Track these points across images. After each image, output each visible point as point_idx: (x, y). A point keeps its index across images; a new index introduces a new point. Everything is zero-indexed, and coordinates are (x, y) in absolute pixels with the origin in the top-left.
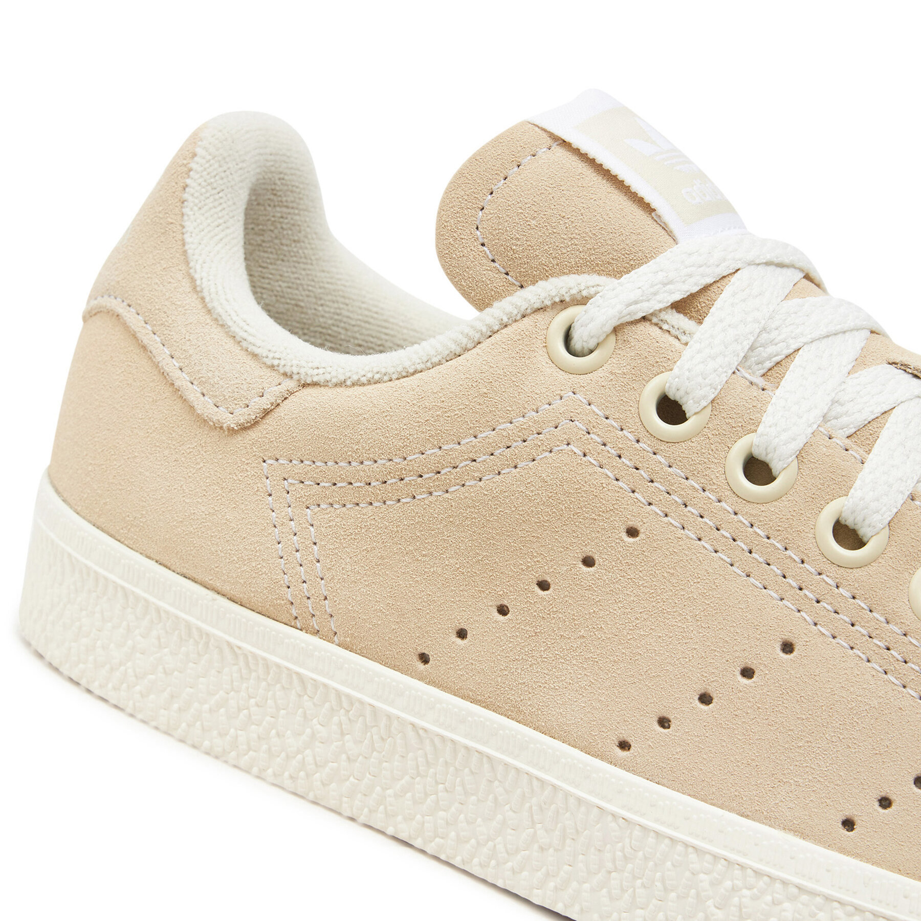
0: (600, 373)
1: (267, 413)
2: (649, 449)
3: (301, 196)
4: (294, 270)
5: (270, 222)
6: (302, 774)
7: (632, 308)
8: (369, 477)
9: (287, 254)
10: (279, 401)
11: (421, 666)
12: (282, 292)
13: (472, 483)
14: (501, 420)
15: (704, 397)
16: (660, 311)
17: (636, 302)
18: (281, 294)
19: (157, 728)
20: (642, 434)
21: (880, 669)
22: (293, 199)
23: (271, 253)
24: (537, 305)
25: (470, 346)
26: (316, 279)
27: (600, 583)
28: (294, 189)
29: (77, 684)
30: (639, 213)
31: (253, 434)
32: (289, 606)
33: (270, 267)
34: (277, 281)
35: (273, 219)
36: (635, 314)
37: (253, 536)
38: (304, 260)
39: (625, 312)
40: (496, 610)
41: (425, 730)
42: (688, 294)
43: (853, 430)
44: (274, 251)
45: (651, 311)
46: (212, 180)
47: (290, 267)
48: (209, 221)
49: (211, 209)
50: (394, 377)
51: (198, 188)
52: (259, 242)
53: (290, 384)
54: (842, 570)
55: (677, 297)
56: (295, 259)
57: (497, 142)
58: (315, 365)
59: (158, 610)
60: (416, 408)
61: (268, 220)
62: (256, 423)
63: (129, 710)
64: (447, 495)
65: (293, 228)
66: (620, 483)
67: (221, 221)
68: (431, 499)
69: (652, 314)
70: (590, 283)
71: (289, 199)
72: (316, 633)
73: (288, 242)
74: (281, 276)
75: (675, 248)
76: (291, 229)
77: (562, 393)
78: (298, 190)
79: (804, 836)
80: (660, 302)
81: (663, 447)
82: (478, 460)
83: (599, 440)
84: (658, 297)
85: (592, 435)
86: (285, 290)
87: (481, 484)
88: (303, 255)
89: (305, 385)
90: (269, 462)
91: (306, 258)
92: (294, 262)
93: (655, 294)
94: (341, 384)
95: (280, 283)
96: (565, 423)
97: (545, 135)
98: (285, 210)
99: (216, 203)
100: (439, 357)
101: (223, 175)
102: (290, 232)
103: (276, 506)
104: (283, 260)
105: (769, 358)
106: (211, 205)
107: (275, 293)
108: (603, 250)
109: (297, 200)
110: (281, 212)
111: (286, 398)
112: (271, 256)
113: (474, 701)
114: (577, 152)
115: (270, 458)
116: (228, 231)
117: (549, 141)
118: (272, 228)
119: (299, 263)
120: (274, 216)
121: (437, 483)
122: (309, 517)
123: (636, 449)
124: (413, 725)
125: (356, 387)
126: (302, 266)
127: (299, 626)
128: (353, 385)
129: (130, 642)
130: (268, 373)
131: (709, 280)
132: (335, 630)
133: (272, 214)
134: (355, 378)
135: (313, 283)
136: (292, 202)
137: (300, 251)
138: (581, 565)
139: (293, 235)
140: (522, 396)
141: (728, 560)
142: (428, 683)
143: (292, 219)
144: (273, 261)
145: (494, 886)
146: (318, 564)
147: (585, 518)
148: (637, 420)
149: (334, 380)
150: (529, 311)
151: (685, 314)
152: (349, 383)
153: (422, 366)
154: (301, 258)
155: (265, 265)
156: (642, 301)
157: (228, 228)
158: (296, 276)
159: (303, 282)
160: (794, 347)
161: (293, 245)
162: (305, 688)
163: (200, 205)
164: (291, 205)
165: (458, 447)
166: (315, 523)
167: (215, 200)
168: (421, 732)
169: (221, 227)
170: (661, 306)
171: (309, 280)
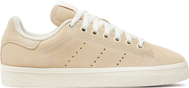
0: (75, 29)
8: (53, 48)
10: (39, 44)
11: (66, 67)
25: (60, 30)
27: (83, 50)
30: (72, 11)
36: (76, 21)
40: (72, 57)
41: (68, 73)
43: (102, 26)
54: (107, 40)
57: (54, 8)
59: (31, 73)
62: (37, 47)
66: (81, 39)
70: (70, 20)
72: (52, 68)
75: (77, 13)
77: (72, 32)
80: (78, 19)
81: (84, 34)
83: (78, 35)
89: (41, 41)
96: (73, 35)
97: (58, 6)
103: (42, 55)
113: (73, 68)
115: (40, 50)
122: (47, 55)
127: (49, 68)
130: (36, 41)
138: (80, 49)
140: (68, 33)
141: (95, 43)
146: (50, 60)
147: (79, 44)
148: (81, 32)
149: (45, 39)
150: (65, 25)
153: (55, 34)
160: (92, 20)
162: (52, 74)
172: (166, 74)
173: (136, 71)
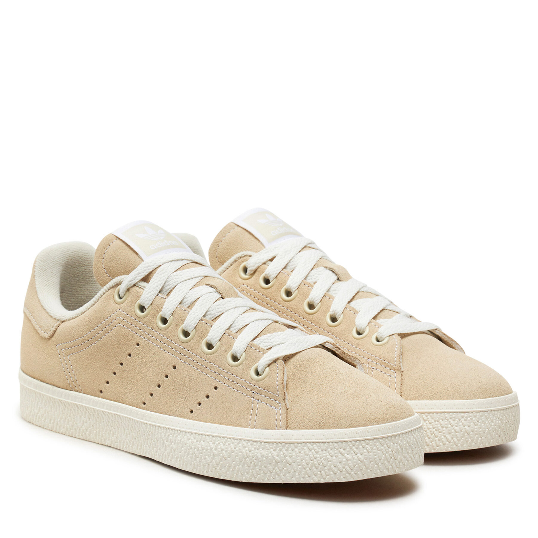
0: (125, 303)
1: (55, 332)
2: (138, 321)
3: (91, 261)
4: (91, 286)
5: (81, 272)
6: (84, 433)
7: (130, 283)
8: (78, 344)
9: (89, 281)
10: (57, 328)
11: (101, 394)
12: (88, 294)
13: (100, 339)
14: (102, 321)
15: (148, 304)
16: (138, 282)
17: (131, 281)
18: (88, 295)
19: (49, 430)
20: (136, 317)
21: (196, 369)
22: (88, 263)
23: (83, 282)
24: (112, 286)
25: (96, 301)
26: (98, 288)
27: (133, 360)
28: (88, 259)
29: (37, 425)
30: (135, 255)
31: (53, 339)
32: (69, 385)
33: (83, 287)
34: (86, 291)
35: (82, 271)
36: (131, 284)
37: (57, 367)
38: (95, 283)
39: (129, 284)
40: (113, 374)
41: (105, 412)
42: (145, 276)
43: (189, 305)
44: (84, 281)
45: (135, 283)
46: (42, 268)
47: (90, 286)
48: (42, 280)
49: (42, 276)
50: (80, 314)
51: (38, 271)
52: (78, 280)
53: (59, 322)
54: (185, 344)
55: (142, 277)
56: (91, 283)
57: (103, 240)
58: (64, 315)
59: (43, 395)
60: (83, 322)
61: (80, 272)
62: (53, 335)
63: (42, 427)
64: (95, 344)
65: (90, 272)
66: (133, 332)
67: (47, 279)
68: (92, 346)
69: (136, 283)
70: (123, 278)
71: (87, 263)
72: (77, 391)
73: (89, 277)
74: (87, 289)
75: (143, 263)
76: (89, 273)
77: (116, 310)
78: (90, 260)
79: (182, 417)
80: (137, 280)
81: (141, 320)
82: (100, 333)
83: (126, 321)
84: (137, 278)
85: (125, 320)
86: (89, 294)
87: (102, 339)
88: (94, 281)
89: (63, 322)
90: (58, 345)
91: (95, 282)
92: (91, 284)
93: (136, 277)
94: (69, 320)
95: (87, 292)
96: (117, 318)
97: (115, 237)
98: (85, 267)
99: (44, 274)
100: (90, 306)
101: (45, 265)
102: (89, 274)
103: (61, 357)
104: (88, 284)
105: (168, 289)
106: (42, 275)
107: (86, 295)
108: (128, 267)
109: (90, 263)
110: (84, 268)
111: (58, 327)
112: (83, 283)
113: (114, 401)
114: (121, 240)
115: (58, 344)
116: (49, 281)
117: (116, 238)
118: (82, 274)
119: (93, 284)
120: (82, 270)
121: (92, 342)
122: (69, 358)
123: (135, 322)
124: (102, 411)
125: (73, 320)
126: (94, 285)
127: (73, 390)
128: (72, 319)
129: (39, 407)
130: (54, 320)
131: (151, 270)
132: (81, 389)
133: (81, 269)
134: (72, 317)
135: (97, 290)
136: (88, 264)
137: (93, 280)
138: (128, 356)
139: (90, 275)
140: (106, 313)
141: (160, 347)
142: (103, 398)
143: (89, 269)
144: (84, 285)
145: (123, 451)
146: (73, 371)
147: (126, 343)
148: (134, 314)
149: (68, 319)
150: (110, 288)
151: (146, 282)
152: (71, 319)
153: (86, 310)
154: (93, 282)
155: (81, 287)
156: (133, 280)
157: (49, 280)
158: (92, 288)
159: (94, 290)
160: (175, 285)
161: (91, 278)
162: (78, 408)
163: (39, 276)
164: (88, 265)
165: (94, 330)
166: (70, 360)
167: (44, 273)
168: (104, 412)
169: (47, 281)
170: (138, 281)
171: (96, 289)
172: (294, 454)
173: (220, 437)
